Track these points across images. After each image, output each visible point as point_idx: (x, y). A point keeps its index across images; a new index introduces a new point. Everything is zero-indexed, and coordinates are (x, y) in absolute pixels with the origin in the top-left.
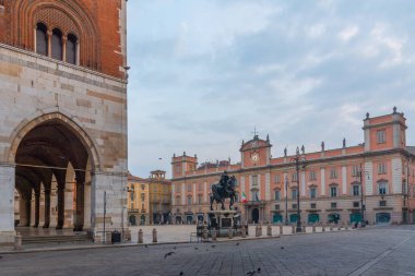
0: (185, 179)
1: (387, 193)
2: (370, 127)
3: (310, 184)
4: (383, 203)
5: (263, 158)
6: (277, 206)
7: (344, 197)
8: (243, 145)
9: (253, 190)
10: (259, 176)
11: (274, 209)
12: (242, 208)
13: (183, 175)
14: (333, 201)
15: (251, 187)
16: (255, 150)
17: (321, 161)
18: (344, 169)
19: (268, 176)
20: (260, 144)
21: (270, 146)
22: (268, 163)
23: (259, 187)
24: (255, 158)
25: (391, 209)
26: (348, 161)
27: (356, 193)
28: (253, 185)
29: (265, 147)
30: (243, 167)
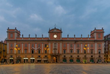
0: (17, 41)
3: (77, 48)
5: (59, 36)
7: (88, 54)
9: (54, 49)
10: (57, 44)
19: (61, 44)
21: (62, 32)
22: (61, 39)
23: (57, 48)
24: (55, 36)
27: (92, 53)
28: (54, 47)
29: (60, 33)
30: (49, 39)
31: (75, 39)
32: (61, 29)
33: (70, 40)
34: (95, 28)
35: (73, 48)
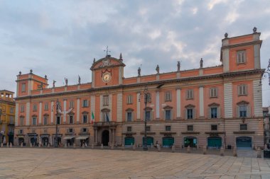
1: (248, 115)
2: (229, 47)
3: (164, 105)
4: (244, 126)
5: (115, 77)
6: (129, 128)
7: (201, 120)
8: (95, 63)
9: (103, 111)
10: (111, 96)
11: (125, 131)
12: (91, 130)
13: (29, 94)
14: (190, 124)
15: (102, 108)
16: (106, 69)
17: (178, 81)
18: (201, 90)
19: (120, 96)
20: (113, 63)
21: (123, 65)
22: (120, 82)
23: (110, 107)
24: (107, 77)
25: (253, 133)
26: (206, 82)
27: (214, 116)
28: (104, 105)
29: (118, 66)
30: (93, 86)
31: (158, 79)
32: (121, 57)
33: (143, 81)
34: (226, 35)
35: (151, 106)
